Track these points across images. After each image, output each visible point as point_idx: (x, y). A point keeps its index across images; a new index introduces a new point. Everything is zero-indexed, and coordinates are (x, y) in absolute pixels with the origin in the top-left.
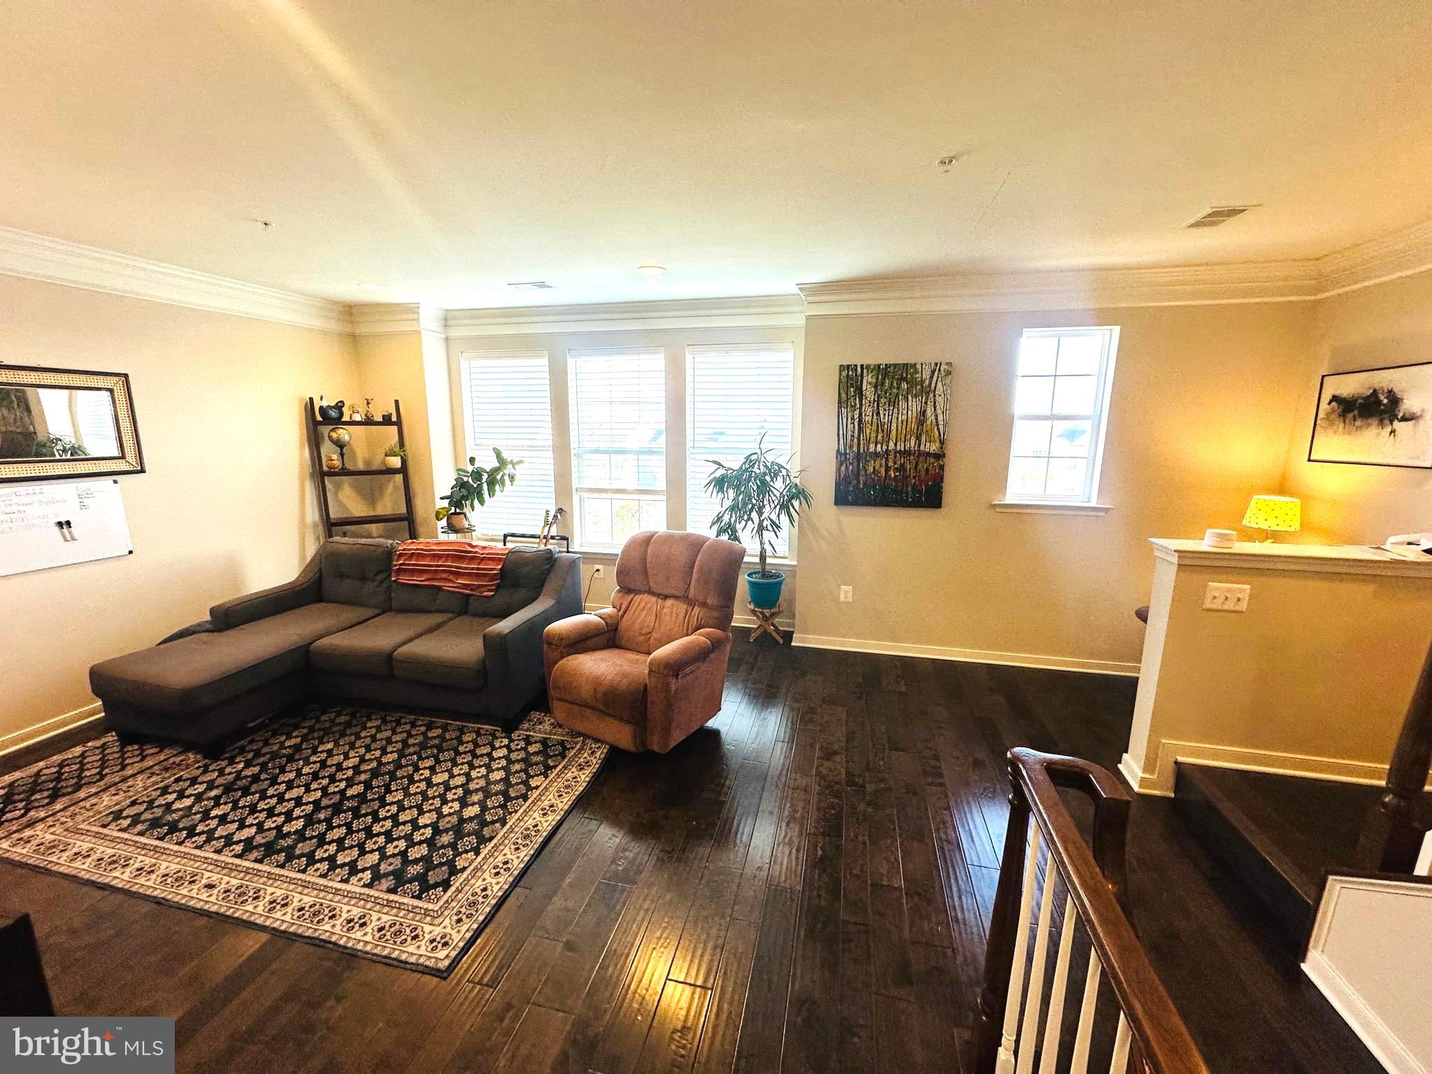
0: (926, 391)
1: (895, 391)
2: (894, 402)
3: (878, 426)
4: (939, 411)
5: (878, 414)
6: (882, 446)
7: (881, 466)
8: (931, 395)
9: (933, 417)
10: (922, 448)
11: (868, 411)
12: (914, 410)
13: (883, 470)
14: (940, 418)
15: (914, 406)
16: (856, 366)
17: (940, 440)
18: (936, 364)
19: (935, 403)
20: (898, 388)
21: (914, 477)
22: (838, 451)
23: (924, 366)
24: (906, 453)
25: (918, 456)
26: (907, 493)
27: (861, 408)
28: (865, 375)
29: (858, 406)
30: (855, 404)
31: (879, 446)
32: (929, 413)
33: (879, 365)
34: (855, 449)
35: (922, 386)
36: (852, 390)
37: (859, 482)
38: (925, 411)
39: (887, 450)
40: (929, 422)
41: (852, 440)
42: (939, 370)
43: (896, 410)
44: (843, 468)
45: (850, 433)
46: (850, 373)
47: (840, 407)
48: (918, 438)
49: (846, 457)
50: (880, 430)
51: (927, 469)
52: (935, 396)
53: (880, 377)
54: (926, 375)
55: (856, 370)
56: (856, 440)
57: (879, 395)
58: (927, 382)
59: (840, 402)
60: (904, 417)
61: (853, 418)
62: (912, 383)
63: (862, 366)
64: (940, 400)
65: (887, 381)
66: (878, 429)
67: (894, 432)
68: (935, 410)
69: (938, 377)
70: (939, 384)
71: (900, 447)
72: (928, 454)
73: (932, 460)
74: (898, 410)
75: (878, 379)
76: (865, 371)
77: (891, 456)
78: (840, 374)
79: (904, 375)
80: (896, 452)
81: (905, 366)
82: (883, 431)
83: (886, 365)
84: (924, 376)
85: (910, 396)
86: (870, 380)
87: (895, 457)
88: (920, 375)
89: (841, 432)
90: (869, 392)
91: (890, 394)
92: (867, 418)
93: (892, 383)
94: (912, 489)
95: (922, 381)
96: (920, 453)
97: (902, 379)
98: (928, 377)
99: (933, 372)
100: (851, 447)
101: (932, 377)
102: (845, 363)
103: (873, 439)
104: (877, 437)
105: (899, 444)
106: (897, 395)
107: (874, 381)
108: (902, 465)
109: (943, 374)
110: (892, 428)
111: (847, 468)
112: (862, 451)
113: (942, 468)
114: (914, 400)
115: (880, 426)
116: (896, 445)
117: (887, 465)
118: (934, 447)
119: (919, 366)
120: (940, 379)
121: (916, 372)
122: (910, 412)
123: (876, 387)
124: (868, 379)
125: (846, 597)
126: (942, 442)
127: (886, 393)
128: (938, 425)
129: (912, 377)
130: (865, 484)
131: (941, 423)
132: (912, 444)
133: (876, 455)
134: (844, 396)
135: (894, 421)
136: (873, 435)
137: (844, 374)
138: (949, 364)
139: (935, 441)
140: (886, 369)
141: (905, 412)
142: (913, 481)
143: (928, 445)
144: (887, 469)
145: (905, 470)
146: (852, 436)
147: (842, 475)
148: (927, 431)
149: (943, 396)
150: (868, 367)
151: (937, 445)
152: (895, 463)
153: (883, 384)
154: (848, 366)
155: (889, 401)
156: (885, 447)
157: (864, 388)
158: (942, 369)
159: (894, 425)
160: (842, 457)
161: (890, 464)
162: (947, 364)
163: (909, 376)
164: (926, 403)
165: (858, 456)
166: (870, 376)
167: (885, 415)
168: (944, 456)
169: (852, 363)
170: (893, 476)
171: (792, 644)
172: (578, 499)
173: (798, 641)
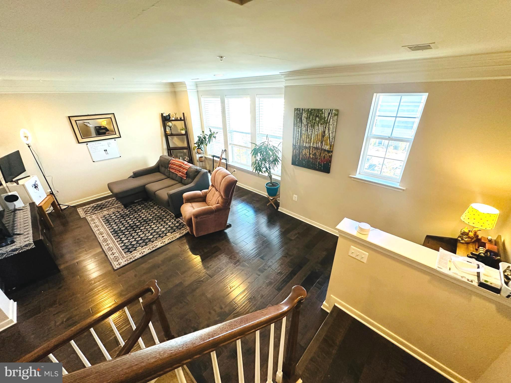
0: (326, 122)
1: (314, 121)
2: (313, 126)
3: (307, 136)
4: (330, 132)
5: (307, 130)
6: (308, 144)
7: (307, 152)
8: (328, 124)
9: (328, 134)
10: (323, 147)
11: (304, 129)
12: (321, 130)
13: (308, 154)
14: (331, 135)
15: (321, 128)
16: (300, 109)
17: (330, 145)
18: (331, 110)
19: (329, 128)
20: (315, 120)
21: (319, 159)
22: (293, 144)
23: (326, 111)
24: (316, 148)
25: (321, 150)
26: (316, 165)
27: (301, 127)
28: (303, 113)
29: (300, 126)
30: (299, 126)
31: (307, 144)
33: (308, 109)
34: (299, 144)
35: (324, 120)
36: (298, 119)
37: (299, 158)
38: (325, 131)
39: (310, 146)
40: (326, 136)
41: (298, 140)
42: (332, 113)
43: (314, 130)
44: (295, 151)
45: (297, 137)
46: (298, 112)
47: (294, 126)
48: (322, 143)
49: (296, 147)
50: (308, 137)
51: (324, 156)
52: (329, 125)
53: (309, 115)
54: (326, 115)
55: (300, 111)
56: (299, 140)
57: (308, 123)
58: (326, 118)
59: (294, 124)
60: (317, 133)
61: (298, 131)
62: (321, 118)
63: (302, 109)
64: (331, 127)
65: (311, 116)
66: (307, 138)
67: (313, 139)
68: (329, 131)
69: (331, 116)
70: (331, 120)
72: (325, 150)
73: (326, 153)
74: (315, 130)
75: (308, 115)
76: (303, 111)
77: (311, 149)
78: (295, 112)
79: (318, 114)
80: (313, 147)
81: (318, 110)
82: (309, 138)
83: (311, 109)
84: (325, 116)
85: (319, 124)
86: (305, 116)
87: (313, 149)
88: (324, 114)
89: (294, 137)
90: (304, 121)
91: (312, 122)
92: (303, 132)
93: (313, 118)
94: (318, 163)
95: (325, 118)
96: (322, 149)
97: (317, 116)
98: (327, 116)
99: (329, 114)
100: (297, 143)
101: (328, 116)
102: (296, 107)
103: (305, 141)
104: (306, 140)
105: (314, 144)
106: (315, 123)
107: (306, 116)
108: (315, 153)
109: (333, 115)
110: (312, 137)
111: (296, 151)
112: (301, 145)
113: (331, 157)
114: (321, 126)
115: (308, 135)
116: (313, 144)
117: (309, 152)
118: (327, 148)
119: (323, 111)
120: (332, 117)
121: (322, 113)
122: (319, 131)
123: (307, 119)
124: (304, 115)
125: (295, 199)
126: (331, 146)
127: (310, 122)
128: (329, 138)
129: (321, 115)
130: (302, 159)
131: (331, 137)
132: (319, 145)
133: (306, 147)
134: (295, 121)
135: (313, 134)
136: (305, 139)
137: (296, 112)
138: (337, 110)
139: (328, 145)
140: (311, 111)
141: (317, 131)
142: (319, 160)
143: (325, 146)
144: (310, 154)
145: (316, 155)
146: (298, 139)
147: (294, 154)
148: (325, 140)
149: (332, 125)
150: (304, 110)
151: (329, 147)
152: (312, 152)
153: (309, 118)
154: (297, 109)
155: (312, 126)
156: (309, 145)
157: (303, 119)
158: (333, 113)
159: (313, 136)
160: (294, 146)
161: (311, 152)
162: (335, 110)
163: (319, 115)
164: (325, 128)
165: (300, 147)
166: (305, 114)
167: (310, 131)
168: (332, 152)
169: (299, 108)
170: (312, 157)
171: (278, 210)
172: (230, 147)
173: (280, 209)
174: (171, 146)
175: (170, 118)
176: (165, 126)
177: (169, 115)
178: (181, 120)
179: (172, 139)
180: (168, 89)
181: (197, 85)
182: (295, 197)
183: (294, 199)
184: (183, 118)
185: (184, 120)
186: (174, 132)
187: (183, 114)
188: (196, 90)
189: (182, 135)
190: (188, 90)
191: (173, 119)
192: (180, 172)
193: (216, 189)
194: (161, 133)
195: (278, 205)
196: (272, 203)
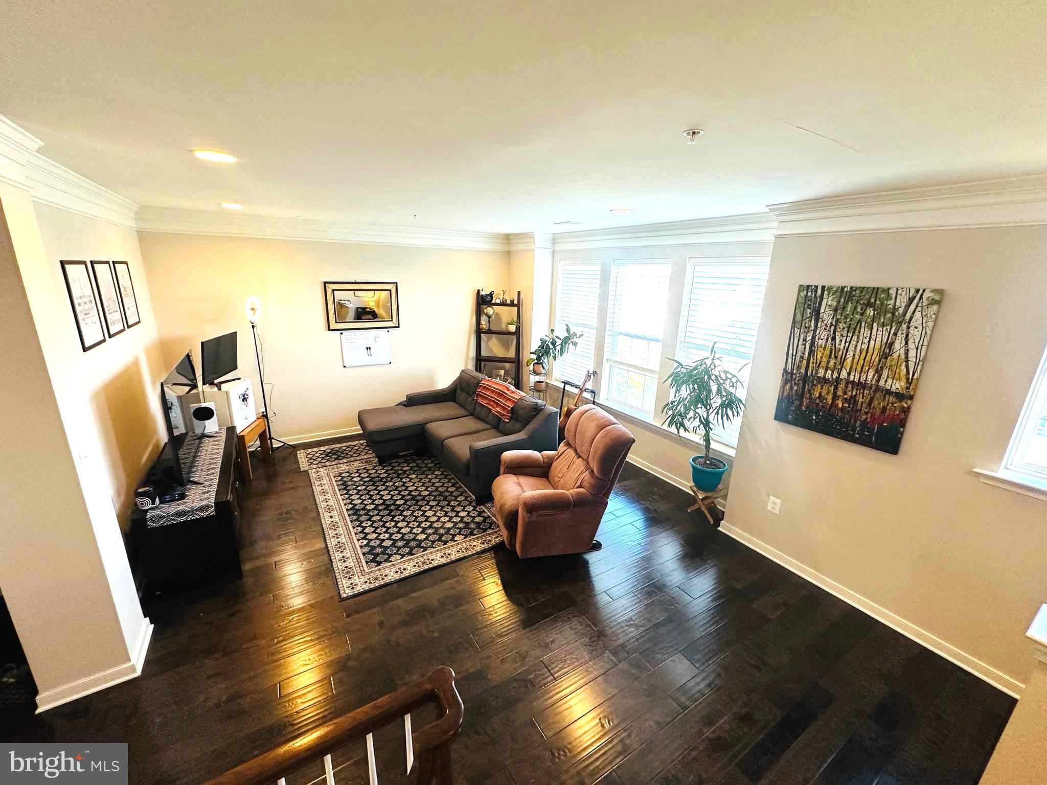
0: (898, 320)
1: (858, 317)
2: (855, 329)
3: (831, 352)
4: (911, 345)
5: (834, 339)
6: (833, 372)
7: (828, 393)
8: (904, 326)
9: (902, 351)
10: (882, 383)
11: (823, 334)
12: (878, 340)
13: (830, 398)
14: (912, 354)
15: (880, 336)
16: (817, 287)
17: (908, 379)
18: (917, 291)
19: (907, 336)
20: (862, 314)
21: (866, 413)
22: (785, 370)
23: (899, 292)
24: (861, 385)
25: (875, 391)
26: (854, 429)
27: (815, 331)
28: (825, 296)
29: (813, 328)
30: (810, 326)
31: (829, 372)
32: (897, 345)
33: (843, 288)
34: (803, 371)
35: (893, 314)
36: (809, 311)
37: (801, 404)
38: (892, 344)
39: (838, 378)
40: (895, 356)
41: (801, 362)
42: (921, 298)
43: (855, 338)
44: (788, 387)
45: (799, 354)
46: (809, 294)
47: (793, 327)
48: (879, 372)
49: (792, 377)
50: (833, 356)
51: (884, 407)
52: (908, 328)
53: (842, 300)
54: (902, 302)
55: (816, 291)
56: (805, 362)
57: (837, 320)
58: (901, 311)
59: (794, 322)
60: (865, 347)
61: (805, 340)
62: (881, 310)
63: (823, 287)
64: (915, 334)
65: (850, 305)
66: (830, 357)
67: (849, 360)
68: (907, 343)
69: (917, 306)
70: (918, 314)
71: (855, 377)
72: (889, 392)
73: (892, 399)
74: (858, 338)
75: (839, 302)
76: (826, 293)
77: (842, 386)
78: (799, 294)
79: (872, 300)
80: (848, 382)
81: (876, 291)
82: (836, 357)
83: (851, 288)
84: (898, 304)
85: (875, 325)
86: (829, 303)
87: (846, 387)
88: (893, 301)
89: (791, 352)
90: (827, 315)
91: (851, 320)
92: (820, 342)
93: (855, 308)
94: (861, 425)
95: (895, 309)
96: (878, 389)
97: (869, 304)
98: (903, 305)
99: (911, 300)
100: (799, 367)
101: (908, 306)
102: (806, 283)
103: (824, 364)
104: (828, 362)
105: (852, 374)
106: (860, 321)
107: (835, 304)
108: (854, 398)
109: (925, 302)
110: (848, 356)
111: (791, 388)
112: (809, 373)
113: (906, 411)
114: (881, 329)
115: (833, 353)
116: (849, 374)
117: (835, 393)
118: (898, 386)
119: (893, 292)
120: (919, 309)
121: (889, 297)
122: (872, 342)
123: (836, 310)
124: (829, 301)
125: (773, 508)
126: (909, 382)
127: (846, 318)
128: (907, 361)
129: (882, 304)
130: (807, 407)
131: (912, 359)
132: (870, 377)
133: (824, 380)
134: (799, 317)
135: (852, 348)
136: (825, 360)
137: (803, 294)
138: (940, 292)
139: (899, 379)
140: (851, 293)
141: (866, 341)
142: (864, 417)
143: (890, 381)
144: (835, 397)
145: (856, 402)
146: (802, 357)
147: (786, 394)
148: (891, 366)
149: (920, 328)
150: (830, 289)
151: (902, 384)
152: (845, 393)
153: (844, 308)
154: (808, 287)
155: (849, 327)
156: (835, 375)
157: (822, 310)
158: (925, 297)
159: (851, 353)
160: (788, 376)
161: (840, 393)
162: (933, 291)
163: (878, 302)
164: (895, 334)
165: (805, 379)
166: (830, 299)
167: (841, 341)
168: (911, 398)
169: (814, 283)
170: (840, 405)
171: (719, 528)
172: (606, 366)
173: (724, 527)
174: (484, 353)
175: (492, 299)
176: (479, 313)
177: (491, 295)
178: (512, 304)
179: (489, 339)
180: (498, 247)
181: (554, 239)
182: (774, 504)
183: (769, 508)
184: (516, 302)
185: (518, 305)
186: (493, 328)
187: (519, 293)
188: (552, 250)
189: (510, 333)
190: (536, 249)
191: (498, 301)
192: (498, 405)
193: (577, 453)
194: (470, 327)
195: (718, 517)
196: (703, 509)
